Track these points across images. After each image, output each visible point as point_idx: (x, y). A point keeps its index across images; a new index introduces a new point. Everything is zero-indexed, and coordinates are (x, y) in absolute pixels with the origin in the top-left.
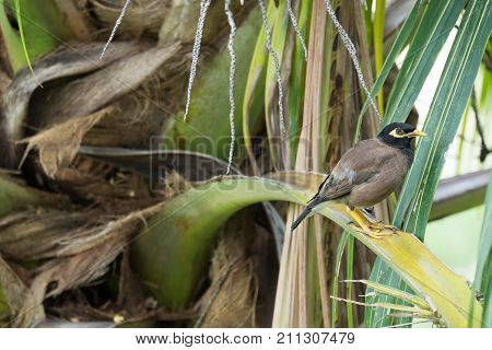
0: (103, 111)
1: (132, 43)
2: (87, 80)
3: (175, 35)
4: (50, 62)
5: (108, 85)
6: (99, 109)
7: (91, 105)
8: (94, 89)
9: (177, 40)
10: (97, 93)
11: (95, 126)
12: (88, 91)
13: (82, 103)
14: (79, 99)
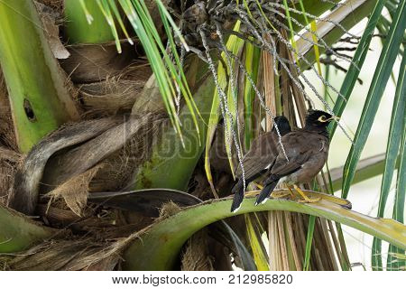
0: (97, 167)
1: (110, 118)
2: (84, 147)
3: (146, 109)
4: (56, 138)
5: (99, 149)
6: (94, 165)
7: (87, 164)
8: (89, 153)
9: (148, 112)
10: (91, 155)
11: (94, 179)
12: (84, 154)
13: (80, 163)
14: (77, 160)
